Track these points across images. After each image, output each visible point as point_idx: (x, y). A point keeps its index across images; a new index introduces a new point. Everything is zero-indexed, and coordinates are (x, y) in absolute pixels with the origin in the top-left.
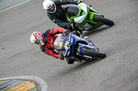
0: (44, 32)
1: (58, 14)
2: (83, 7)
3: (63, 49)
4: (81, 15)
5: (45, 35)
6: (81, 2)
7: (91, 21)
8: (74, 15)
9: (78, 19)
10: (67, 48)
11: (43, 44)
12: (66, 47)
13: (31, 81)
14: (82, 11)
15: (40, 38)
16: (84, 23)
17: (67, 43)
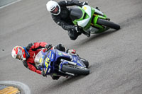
0: (26, 46)
1: (63, 16)
2: (87, 9)
3: (44, 66)
4: (84, 18)
5: (27, 50)
6: (86, 4)
7: (96, 25)
8: (78, 18)
9: (82, 23)
10: (47, 65)
11: (25, 59)
12: (46, 63)
13: (14, 86)
14: (85, 14)
15: (21, 53)
16: (88, 26)
17: (47, 59)
